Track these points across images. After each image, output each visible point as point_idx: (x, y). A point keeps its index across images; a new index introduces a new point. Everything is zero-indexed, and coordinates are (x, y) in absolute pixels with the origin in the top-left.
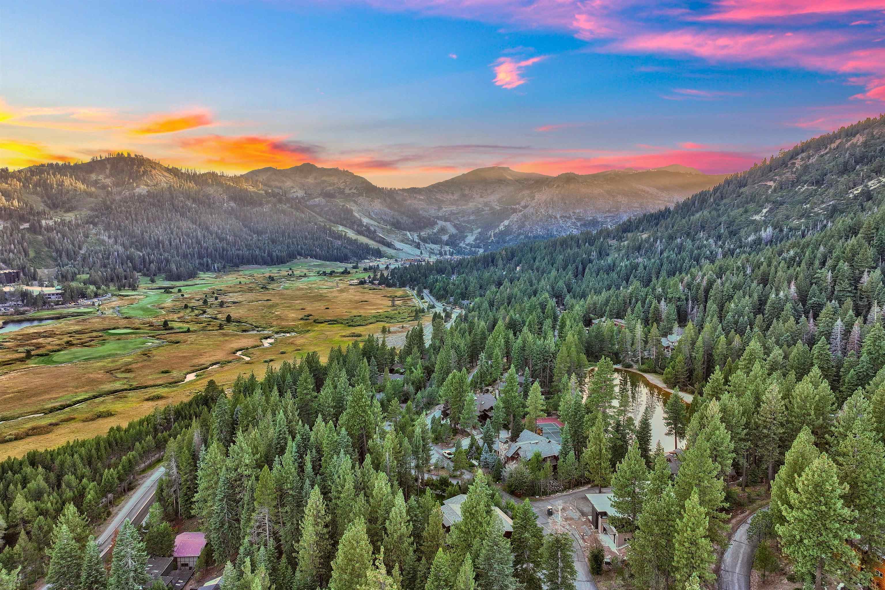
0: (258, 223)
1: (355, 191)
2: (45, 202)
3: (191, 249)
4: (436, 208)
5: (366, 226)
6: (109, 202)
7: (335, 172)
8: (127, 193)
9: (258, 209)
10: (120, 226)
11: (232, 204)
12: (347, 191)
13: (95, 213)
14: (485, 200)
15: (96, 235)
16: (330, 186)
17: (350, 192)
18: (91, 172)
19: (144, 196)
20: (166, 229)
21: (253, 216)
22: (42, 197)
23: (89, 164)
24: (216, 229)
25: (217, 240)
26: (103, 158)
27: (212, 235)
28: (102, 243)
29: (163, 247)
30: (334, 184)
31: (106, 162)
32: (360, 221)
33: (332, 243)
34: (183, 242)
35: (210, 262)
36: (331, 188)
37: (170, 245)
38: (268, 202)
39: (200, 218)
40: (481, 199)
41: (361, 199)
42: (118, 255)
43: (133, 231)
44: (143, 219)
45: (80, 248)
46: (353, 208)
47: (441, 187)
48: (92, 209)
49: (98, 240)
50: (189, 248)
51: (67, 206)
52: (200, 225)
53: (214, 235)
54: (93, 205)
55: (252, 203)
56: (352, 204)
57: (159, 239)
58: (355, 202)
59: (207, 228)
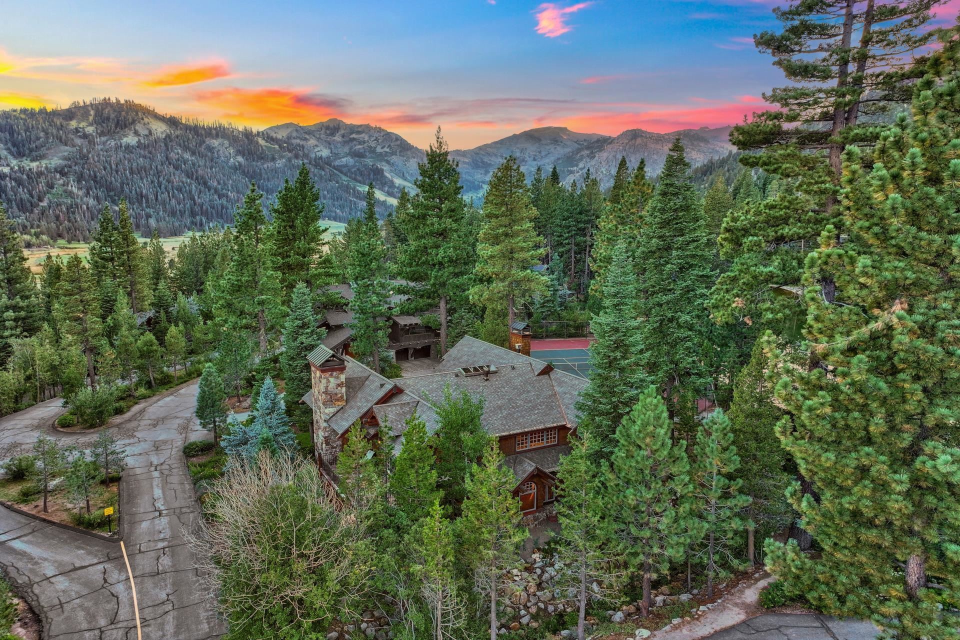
0: (268, 180)
1: (388, 150)
2: (8, 149)
3: (182, 205)
4: (483, 172)
5: (398, 188)
6: (85, 150)
7: (366, 129)
8: (113, 144)
9: (270, 164)
10: (96, 177)
11: (240, 159)
12: (379, 150)
13: (66, 162)
14: (539, 164)
15: (64, 185)
16: (360, 144)
17: (382, 151)
18: (71, 119)
19: (133, 147)
20: (152, 182)
21: (263, 171)
22: (6, 144)
23: (69, 110)
24: (215, 184)
25: (216, 197)
26: (88, 103)
27: (209, 190)
28: (70, 194)
29: (147, 201)
30: (364, 142)
31: (90, 108)
32: (392, 182)
33: (355, 204)
34: (173, 197)
35: (204, 220)
36: (360, 147)
37: (157, 199)
38: (281, 157)
39: (197, 172)
40: (535, 163)
41: (394, 159)
42: (88, 208)
43: (111, 183)
44: (125, 170)
45: (40, 199)
46: (385, 168)
47: (488, 149)
48: (65, 159)
49: (65, 191)
50: (179, 204)
51: (34, 154)
52: (197, 178)
53: (212, 191)
54: (66, 154)
55: (262, 158)
56: (384, 163)
57: (142, 192)
58: (388, 162)
59: (205, 183)
